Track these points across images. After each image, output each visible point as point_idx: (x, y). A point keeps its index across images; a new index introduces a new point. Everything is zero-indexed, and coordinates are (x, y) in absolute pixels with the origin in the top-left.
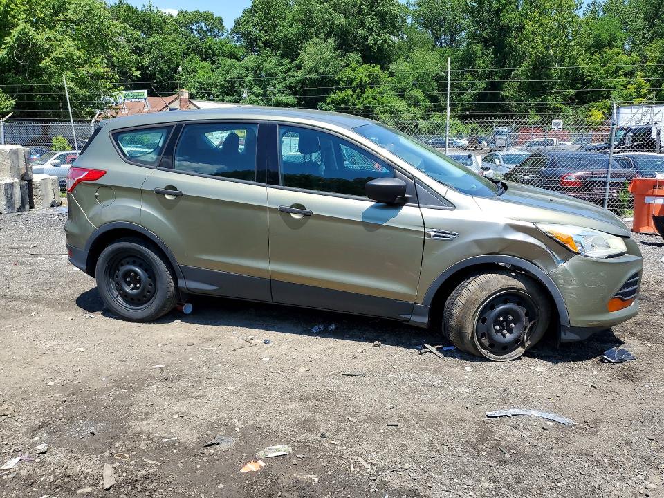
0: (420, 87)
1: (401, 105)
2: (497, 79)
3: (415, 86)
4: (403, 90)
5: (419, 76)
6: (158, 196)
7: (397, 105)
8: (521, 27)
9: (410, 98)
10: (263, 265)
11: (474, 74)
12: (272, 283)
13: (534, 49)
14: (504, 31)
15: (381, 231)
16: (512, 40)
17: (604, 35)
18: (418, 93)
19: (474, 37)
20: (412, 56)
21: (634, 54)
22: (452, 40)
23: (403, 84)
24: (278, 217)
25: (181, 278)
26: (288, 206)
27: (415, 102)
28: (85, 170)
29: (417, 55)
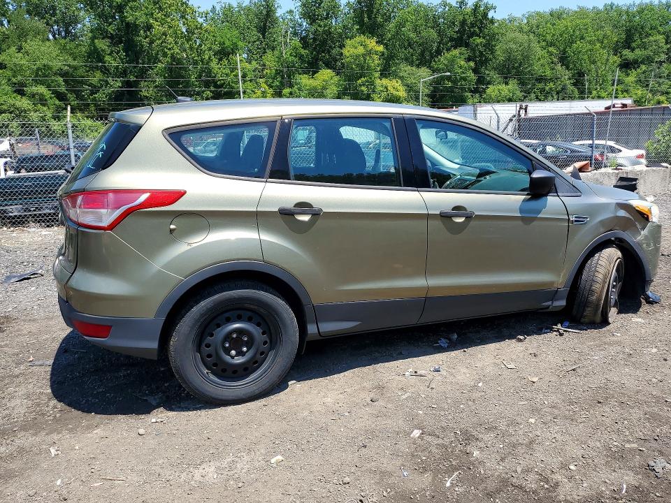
0: (42, 83)
1: (24, 103)
2: (132, 78)
3: (37, 82)
4: (22, 85)
5: (38, 69)
6: (286, 217)
7: (18, 104)
8: (149, 27)
9: (33, 96)
10: (420, 282)
11: (105, 71)
12: (427, 301)
13: (170, 49)
14: (131, 29)
15: (534, 223)
16: (142, 39)
17: (228, 43)
18: (42, 89)
19: (98, 32)
20: (26, 46)
21: (254, 63)
22: (67, 32)
23: (19, 78)
24: (438, 224)
25: (312, 322)
26: (448, 210)
27: (41, 100)
28: (144, 191)
29: (31, 45)
